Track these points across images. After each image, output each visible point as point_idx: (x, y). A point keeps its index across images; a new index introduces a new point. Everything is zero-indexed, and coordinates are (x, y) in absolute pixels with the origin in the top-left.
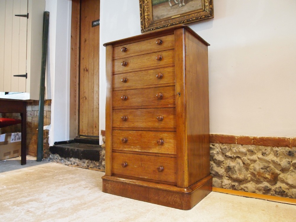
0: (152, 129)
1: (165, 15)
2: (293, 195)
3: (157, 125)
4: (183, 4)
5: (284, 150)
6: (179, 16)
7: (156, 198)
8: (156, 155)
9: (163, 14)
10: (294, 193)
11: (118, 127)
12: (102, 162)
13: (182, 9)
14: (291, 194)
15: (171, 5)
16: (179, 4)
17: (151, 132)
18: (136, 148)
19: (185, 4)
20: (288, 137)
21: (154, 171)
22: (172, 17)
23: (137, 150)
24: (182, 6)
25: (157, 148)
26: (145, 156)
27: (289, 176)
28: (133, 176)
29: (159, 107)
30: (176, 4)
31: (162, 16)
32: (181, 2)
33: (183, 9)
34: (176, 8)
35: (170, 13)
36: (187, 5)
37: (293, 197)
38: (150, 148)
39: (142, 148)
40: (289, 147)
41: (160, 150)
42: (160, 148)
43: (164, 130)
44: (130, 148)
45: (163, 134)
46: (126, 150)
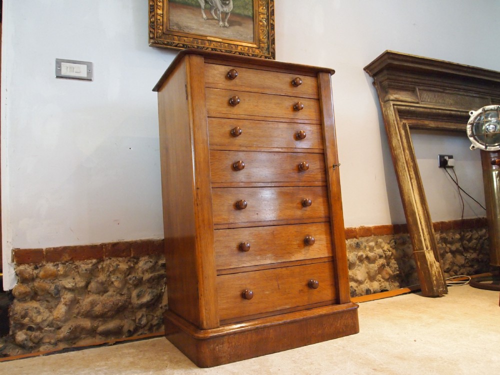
0: (292, 222)
1: (193, 29)
2: (363, 292)
3: (299, 213)
4: (226, 24)
5: (352, 242)
6: (221, 40)
7: (320, 332)
8: (301, 263)
9: (189, 24)
10: (363, 289)
11: (226, 222)
12: (13, 336)
13: (224, 32)
14: (361, 292)
15: (205, 16)
16: (219, 21)
17: (291, 227)
18: (265, 259)
19: (230, 26)
20: (354, 227)
21: (301, 291)
22: (208, 38)
23: (268, 262)
24: (225, 27)
25: (303, 251)
26: (284, 269)
27: (358, 272)
28: (264, 311)
29: (301, 184)
30: (214, 19)
31: (187, 27)
32: (223, 21)
33: (226, 32)
34: (214, 25)
35: (203, 29)
36: (232, 28)
37: (363, 294)
38: (290, 253)
39: (276, 256)
40: (356, 238)
41: (308, 255)
42: (306, 251)
43: (311, 221)
44: (253, 260)
45: (310, 228)
46: (245, 265)
